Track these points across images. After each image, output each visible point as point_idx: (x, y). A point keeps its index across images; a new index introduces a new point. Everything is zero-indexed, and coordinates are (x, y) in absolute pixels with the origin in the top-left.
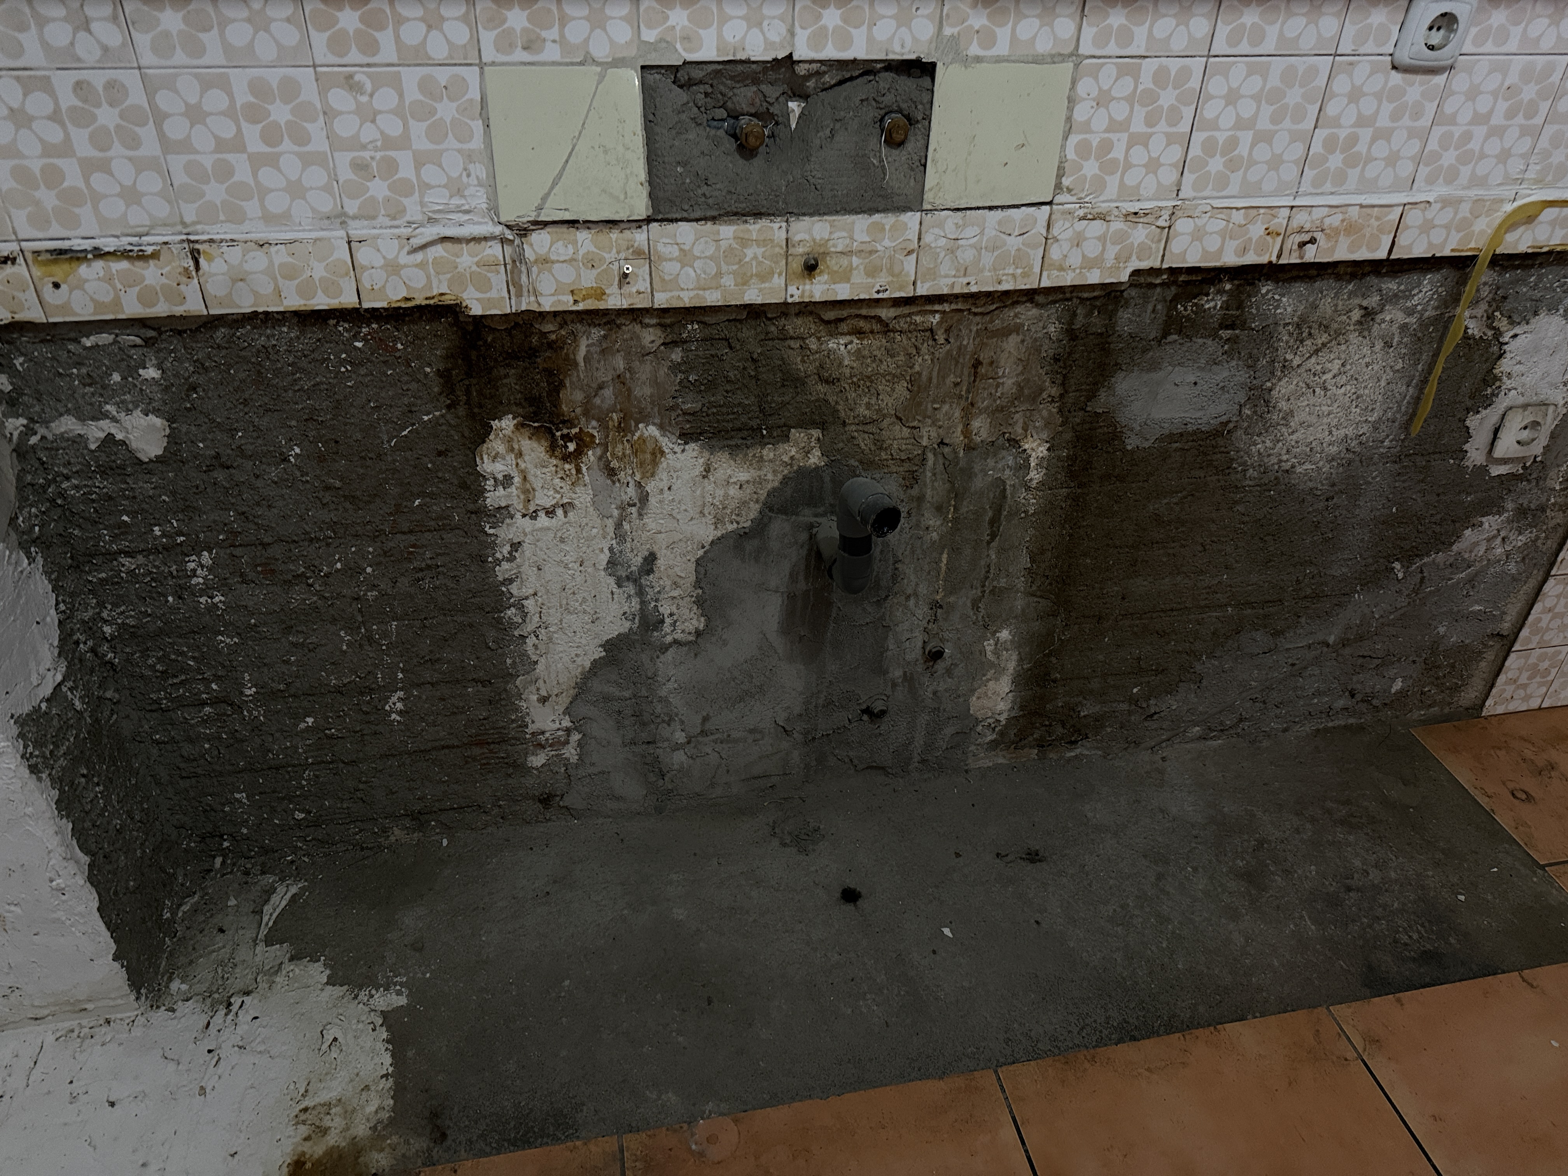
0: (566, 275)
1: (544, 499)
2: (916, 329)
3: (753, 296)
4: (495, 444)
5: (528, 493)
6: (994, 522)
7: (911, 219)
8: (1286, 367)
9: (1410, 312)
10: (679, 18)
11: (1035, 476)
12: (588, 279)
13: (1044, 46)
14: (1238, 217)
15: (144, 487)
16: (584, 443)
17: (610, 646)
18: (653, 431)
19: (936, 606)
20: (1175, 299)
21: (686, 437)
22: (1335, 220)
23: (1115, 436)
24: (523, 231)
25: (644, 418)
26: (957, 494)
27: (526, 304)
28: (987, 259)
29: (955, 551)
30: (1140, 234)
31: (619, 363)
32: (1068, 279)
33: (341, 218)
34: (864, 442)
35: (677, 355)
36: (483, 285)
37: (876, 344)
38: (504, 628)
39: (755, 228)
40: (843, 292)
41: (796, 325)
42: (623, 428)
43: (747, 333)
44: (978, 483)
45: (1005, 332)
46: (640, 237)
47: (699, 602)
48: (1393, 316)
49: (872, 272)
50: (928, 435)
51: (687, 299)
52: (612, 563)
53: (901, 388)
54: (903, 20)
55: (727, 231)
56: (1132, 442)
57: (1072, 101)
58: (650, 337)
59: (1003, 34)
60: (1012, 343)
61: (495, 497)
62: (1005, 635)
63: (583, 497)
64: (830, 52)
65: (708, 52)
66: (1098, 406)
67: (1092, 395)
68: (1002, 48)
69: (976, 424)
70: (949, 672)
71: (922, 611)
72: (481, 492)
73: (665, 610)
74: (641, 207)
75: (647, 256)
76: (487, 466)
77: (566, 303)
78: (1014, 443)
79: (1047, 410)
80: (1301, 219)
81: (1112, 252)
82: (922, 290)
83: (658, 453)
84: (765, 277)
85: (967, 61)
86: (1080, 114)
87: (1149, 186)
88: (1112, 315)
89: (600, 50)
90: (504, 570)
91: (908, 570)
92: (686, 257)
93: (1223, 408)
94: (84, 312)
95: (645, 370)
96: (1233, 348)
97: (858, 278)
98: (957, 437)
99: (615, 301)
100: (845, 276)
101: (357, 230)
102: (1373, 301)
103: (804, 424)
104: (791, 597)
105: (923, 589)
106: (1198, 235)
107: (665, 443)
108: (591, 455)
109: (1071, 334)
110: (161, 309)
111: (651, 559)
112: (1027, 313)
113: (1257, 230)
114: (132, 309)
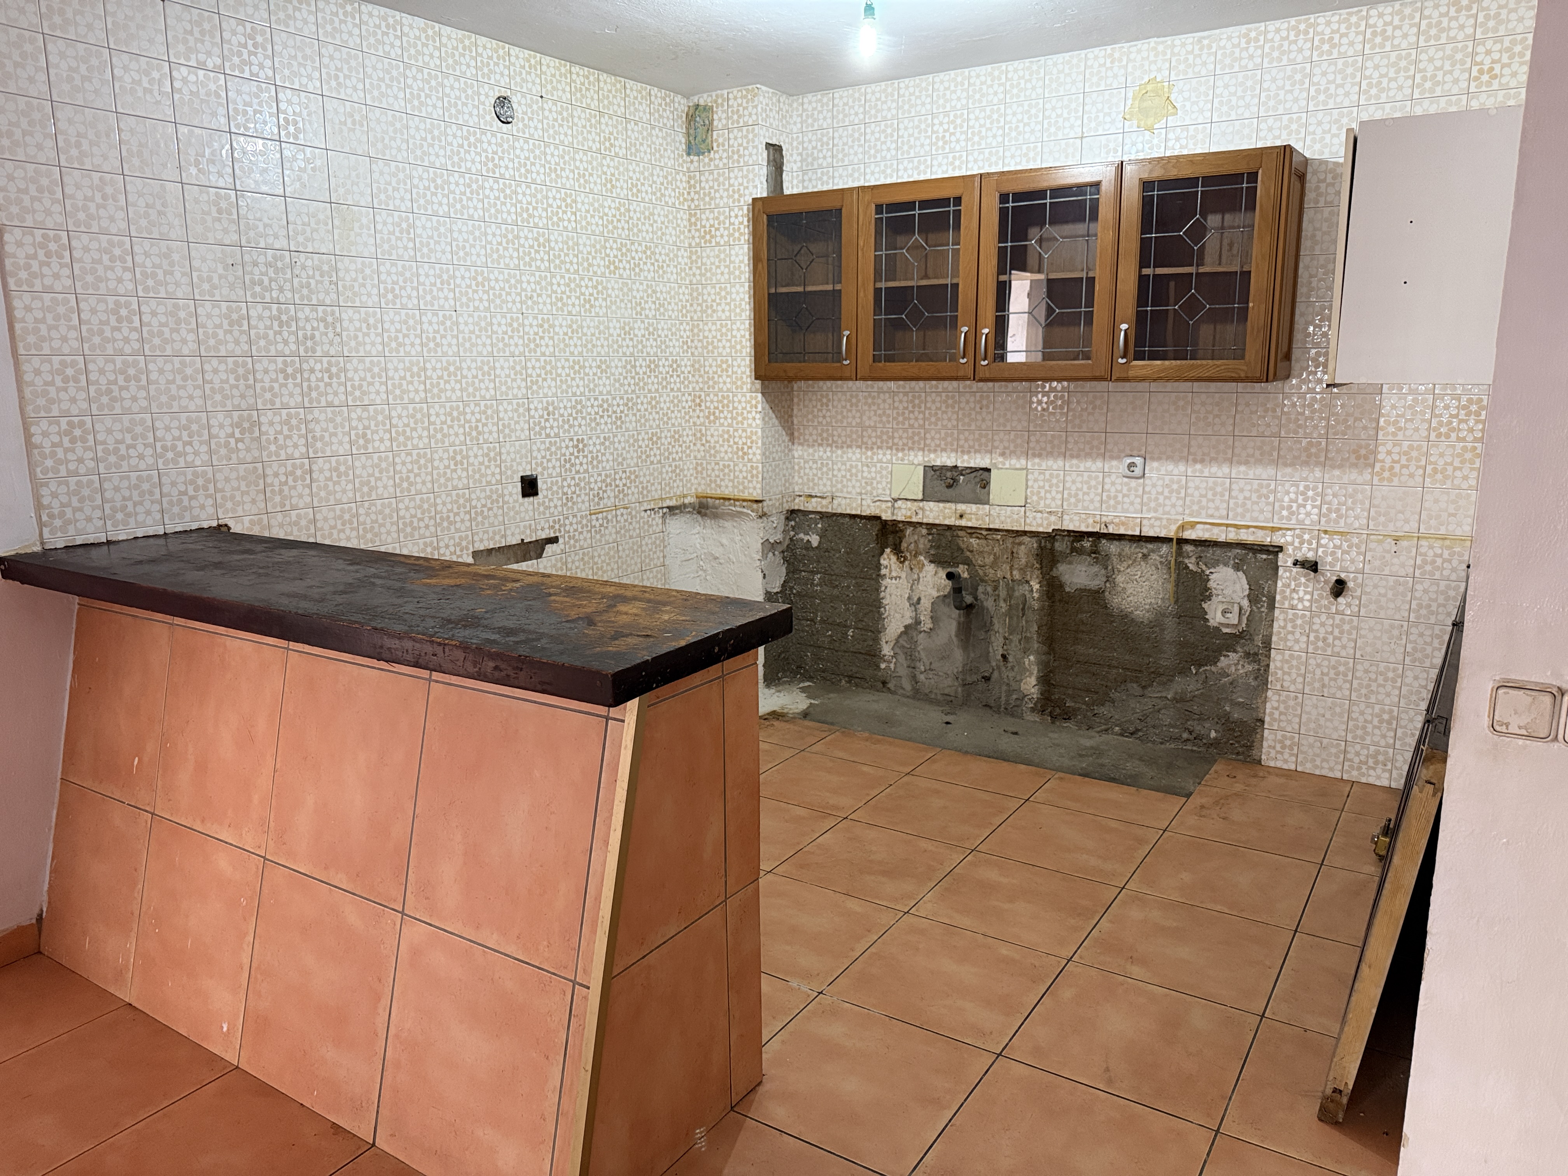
0: (904, 512)
1: (894, 574)
2: (993, 539)
3: (947, 522)
4: (885, 556)
5: (891, 571)
6: (1023, 609)
7: (987, 507)
8: (1119, 571)
9: (1161, 557)
10: (932, 456)
11: (1036, 595)
12: (909, 514)
13: (1018, 466)
14: (1083, 516)
15: (811, 554)
16: (905, 559)
17: (906, 627)
18: (922, 558)
19: (1005, 638)
20: (1073, 541)
21: (931, 562)
22: (1117, 520)
23: (1061, 586)
24: (895, 500)
25: (921, 554)
26: (1010, 596)
27: (895, 518)
28: (1009, 520)
29: (1011, 618)
30: (1053, 518)
31: (916, 537)
32: (1034, 529)
33: (861, 494)
34: (981, 572)
35: (930, 537)
36: (886, 512)
37: (983, 542)
38: (880, 614)
39: (948, 505)
40: (970, 524)
41: (961, 533)
42: (915, 556)
43: (948, 533)
44: (1017, 594)
45: (1020, 544)
46: (921, 504)
47: (932, 618)
48: (1154, 556)
49: (977, 520)
50: (1000, 574)
51: (931, 521)
52: (909, 598)
53: (992, 557)
54: (982, 459)
55: (941, 505)
56: (1067, 589)
57: (1027, 480)
58: (924, 531)
59: (1007, 463)
60: (1023, 547)
61: (883, 572)
62: (1032, 658)
63: (903, 575)
64: (966, 465)
65: (938, 463)
66: (1054, 573)
67: (1051, 570)
68: (1007, 466)
69: (1015, 573)
70: (1012, 668)
71: (1001, 640)
72: (880, 570)
73: (922, 618)
74: (920, 497)
75: (922, 509)
76: (882, 561)
77: (903, 519)
78: (1027, 582)
79: (1037, 572)
80: (1104, 519)
81: (1045, 523)
82: (991, 526)
83: (923, 565)
84: (950, 518)
85: (999, 469)
86: (1030, 483)
87: (1053, 505)
88: (1053, 544)
89: (916, 462)
90: (882, 594)
91: (995, 621)
92: (931, 511)
93: (1098, 582)
94: (810, 509)
95: (922, 540)
96: (1097, 561)
97: (974, 521)
98: (1008, 576)
99: (914, 520)
100: (970, 520)
101: (864, 496)
102: (1145, 551)
103: (964, 564)
104: (959, 623)
105: (1001, 630)
106: (1071, 520)
107: (926, 562)
108: (907, 563)
109: (1040, 547)
110: (824, 510)
111: (919, 599)
112: (1026, 539)
113: (1091, 521)
114: (819, 509)
